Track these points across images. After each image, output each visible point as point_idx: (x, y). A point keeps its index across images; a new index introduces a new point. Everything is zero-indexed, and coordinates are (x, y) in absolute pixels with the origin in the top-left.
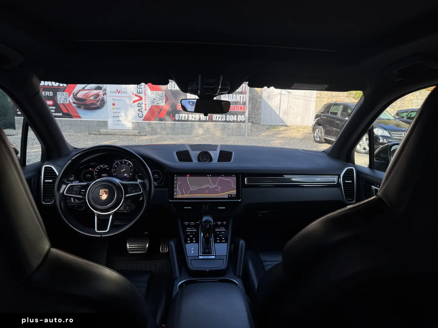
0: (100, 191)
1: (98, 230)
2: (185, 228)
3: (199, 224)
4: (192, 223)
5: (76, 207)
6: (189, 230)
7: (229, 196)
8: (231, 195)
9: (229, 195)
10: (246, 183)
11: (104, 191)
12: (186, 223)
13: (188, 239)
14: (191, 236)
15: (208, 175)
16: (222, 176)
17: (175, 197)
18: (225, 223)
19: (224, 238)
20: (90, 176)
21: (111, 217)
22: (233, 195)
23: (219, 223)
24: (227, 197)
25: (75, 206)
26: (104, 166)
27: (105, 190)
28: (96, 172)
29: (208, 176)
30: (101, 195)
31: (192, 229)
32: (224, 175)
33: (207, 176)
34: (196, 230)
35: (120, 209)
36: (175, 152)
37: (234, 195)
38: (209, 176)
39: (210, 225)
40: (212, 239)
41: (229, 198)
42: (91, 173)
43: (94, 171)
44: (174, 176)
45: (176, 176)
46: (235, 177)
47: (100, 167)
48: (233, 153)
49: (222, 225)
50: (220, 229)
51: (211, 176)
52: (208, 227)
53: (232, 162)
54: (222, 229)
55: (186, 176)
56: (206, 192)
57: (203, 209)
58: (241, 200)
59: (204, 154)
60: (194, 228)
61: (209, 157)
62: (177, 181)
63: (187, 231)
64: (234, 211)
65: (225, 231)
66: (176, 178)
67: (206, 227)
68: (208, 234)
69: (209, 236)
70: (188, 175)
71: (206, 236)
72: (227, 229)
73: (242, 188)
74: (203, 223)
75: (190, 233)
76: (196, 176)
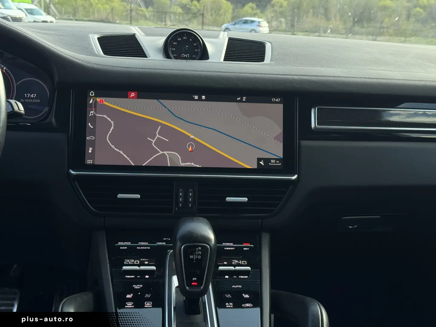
2: (118, 259)
3: (164, 250)
4: (144, 245)
6: (130, 265)
7: (259, 164)
8: (267, 161)
9: (259, 160)
10: (313, 125)
12: (123, 245)
13: (128, 296)
14: (136, 287)
15: (196, 94)
16: (239, 101)
17: (89, 162)
18: (246, 247)
19: (247, 296)
22: (273, 161)
23: (229, 246)
24: (256, 167)
29: (196, 97)
31: (142, 264)
32: (244, 99)
33: (193, 99)
34: (154, 268)
36: (96, 36)
37: (276, 159)
38: (200, 99)
39: (204, 249)
40: (210, 299)
41: (259, 170)
44: (86, 97)
45: (92, 93)
46: (281, 106)
48: (268, 47)
49: (238, 254)
50: (235, 266)
51: (204, 97)
52: (197, 257)
53: (269, 64)
54: (239, 265)
55: (126, 96)
56: (190, 149)
57: (177, 202)
58: (298, 177)
59: (184, 38)
60: (147, 261)
61: (197, 47)
62: (95, 111)
63: (125, 268)
64: (274, 210)
65: (251, 273)
66: (93, 100)
67: (191, 257)
68: (195, 281)
69: (200, 288)
70: (133, 94)
71: (188, 286)
72: (256, 265)
73: (300, 139)
74: (178, 244)
75: (136, 278)
76: (157, 98)
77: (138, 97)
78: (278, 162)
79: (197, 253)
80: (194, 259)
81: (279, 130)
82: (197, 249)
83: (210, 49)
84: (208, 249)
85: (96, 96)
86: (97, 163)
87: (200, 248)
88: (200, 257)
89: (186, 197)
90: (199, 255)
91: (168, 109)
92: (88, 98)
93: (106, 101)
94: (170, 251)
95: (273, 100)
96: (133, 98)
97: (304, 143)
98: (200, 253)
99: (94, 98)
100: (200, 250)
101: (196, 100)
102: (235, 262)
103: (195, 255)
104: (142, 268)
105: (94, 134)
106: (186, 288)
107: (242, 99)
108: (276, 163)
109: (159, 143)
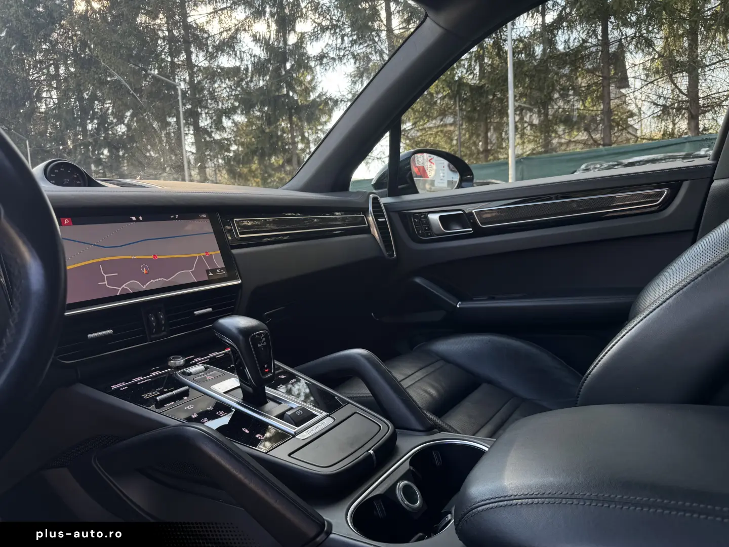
4: (140, 380)
7: (209, 276)
9: (208, 271)
12: (120, 386)
22: (218, 271)
29: (134, 219)
33: (131, 221)
37: (220, 269)
38: (138, 220)
46: (208, 222)
51: (140, 217)
52: (263, 344)
56: (145, 271)
59: (61, 169)
60: (164, 389)
67: (258, 345)
70: (67, 221)
77: (74, 223)
78: (222, 271)
79: (262, 340)
80: (262, 347)
87: (263, 335)
89: (157, 318)
95: (200, 216)
96: (67, 224)
101: (134, 221)
106: (261, 377)
107: (175, 216)
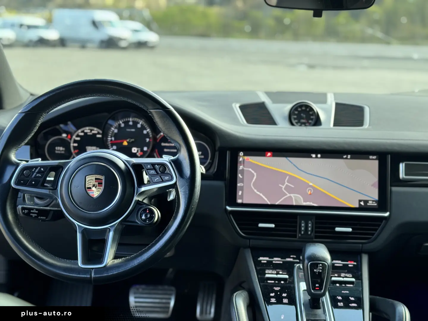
0: (87, 180)
1: (84, 263)
2: (261, 269)
3: (292, 264)
4: (277, 260)
5: (34, 211)
6: (270, 274)
7: (360, 204)
8: (366, 202)
9: (360, 201)
10: (401, 176)
11: (96, 179)
12: (264, 259)
13: (272, 295)
14: (276, 289)
15: (313, 153)
16: (345, 158)
17: (239, 201)
18: (351, 264)
19: (352, 299)
20: (63, 151)
21: (111, 234)
22: (370, 202)
23: (339, 263)
24: (357, 206)
25: (33, 209)
26: (91, 130)
27: (98, 177)
28: (75, 141)
29: (314, 156)
30: (90, 188)
31: (277, 274)
32: (349, 156)
33: (311, 157)
34: (287, 276)
35: (127, 220)
36: (238, 105)
38: (317, 157)
39: (324, 265)
41: (360, 209)
42: (65, 144)
43: (71, 139)
45: (241, 154)
46: (376, 163)
47: (83, 132)
49: (345, 269)
50: (343, 277)
51: (319, 156)
52: (319, 271)
53: (367, 129)
54: (346, 277)
55: (265, 155)
56: (309, 193)
57: (300, 230)
58: (390, 215)
59: (303, 109)
60: (281, 271)
61: (312, 115)
62: (244, 166)
63: (267, 276)
64: (371, 238)
65: (355, 283)
66: (242, 158)
67: (315, 270)
68: (317, 287)
69: (321, 292)
70: (269, 154)
71: (313, 290)
72: (359, 277)
73: (391, 186)
74: (306, 261)
75: (275, 283)
76: (286, 156)
77: (273, 156)
78: (374, 202)
79: (319, 268)
80: (317, 272)
81: (375, 178)
82: (319, 265)
83: (322, 117)
84: (326, 265)
85: (244, 155)
86: (245, 202)
87: (321, 265)
88: (321, 271)
89: (306, 227)
90: (320, 269)
91: (294, 165)
92: (239, 157)
93: (250, 158)
94: (296, 265)
95: (371, 157)
96: (269, 156)
97: (394, 189)
98: (321, 268)
99: (243, 157)
100: (321, 266)
101: (313, 158)
102: (343, 275)
103: (317, 269)
104: (279, 276)
105: (242, 182)
106: (311, 291)
107: (347, 156)
108: (373, 203)
109: (287, 188)
